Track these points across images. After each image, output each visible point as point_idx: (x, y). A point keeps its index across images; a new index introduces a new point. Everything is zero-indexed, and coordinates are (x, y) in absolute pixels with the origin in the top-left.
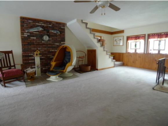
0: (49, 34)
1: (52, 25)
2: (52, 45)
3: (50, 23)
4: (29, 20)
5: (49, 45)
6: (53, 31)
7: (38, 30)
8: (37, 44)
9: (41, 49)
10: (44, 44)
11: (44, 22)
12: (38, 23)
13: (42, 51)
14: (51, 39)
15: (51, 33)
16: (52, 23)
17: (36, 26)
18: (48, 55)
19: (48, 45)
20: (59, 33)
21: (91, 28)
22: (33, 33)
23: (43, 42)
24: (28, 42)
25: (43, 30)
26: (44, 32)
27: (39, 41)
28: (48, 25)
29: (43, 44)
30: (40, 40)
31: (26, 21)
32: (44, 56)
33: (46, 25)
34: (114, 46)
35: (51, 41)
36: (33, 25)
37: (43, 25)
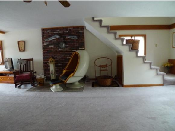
0: (65, 40)
1: (69, 31)
2: (69, 52)
3: (66, 29)
4: (48, 30)
5: (66, 52)
6: (69, 37)
7: (55, 38)
8: (54, 52)
9: (58, 56)
10: (62, 52)
11: (61, 30)
12: (56, 31)
13: (59, 58)
14: (68, 46)
15: (68, 40)
16: (69, 28)
17: (54, 34)
18: (65, 63)
19: (64, 52)
20: (77, 38)
21: (109, 26)
22: (51, 42)
23: (60, 49)
24: (47, 51)
25: (59, 37)
26: (61, 39)
27: (56, 49)
28: (64, 32)
29: (60, 52)
30: (57, 47)
31: (46, 31)
32: (61, 64)
33: (63, 32)
34: (173, 47)
35: (68, 47)
36: (51, 34)
37: (59, 32)
